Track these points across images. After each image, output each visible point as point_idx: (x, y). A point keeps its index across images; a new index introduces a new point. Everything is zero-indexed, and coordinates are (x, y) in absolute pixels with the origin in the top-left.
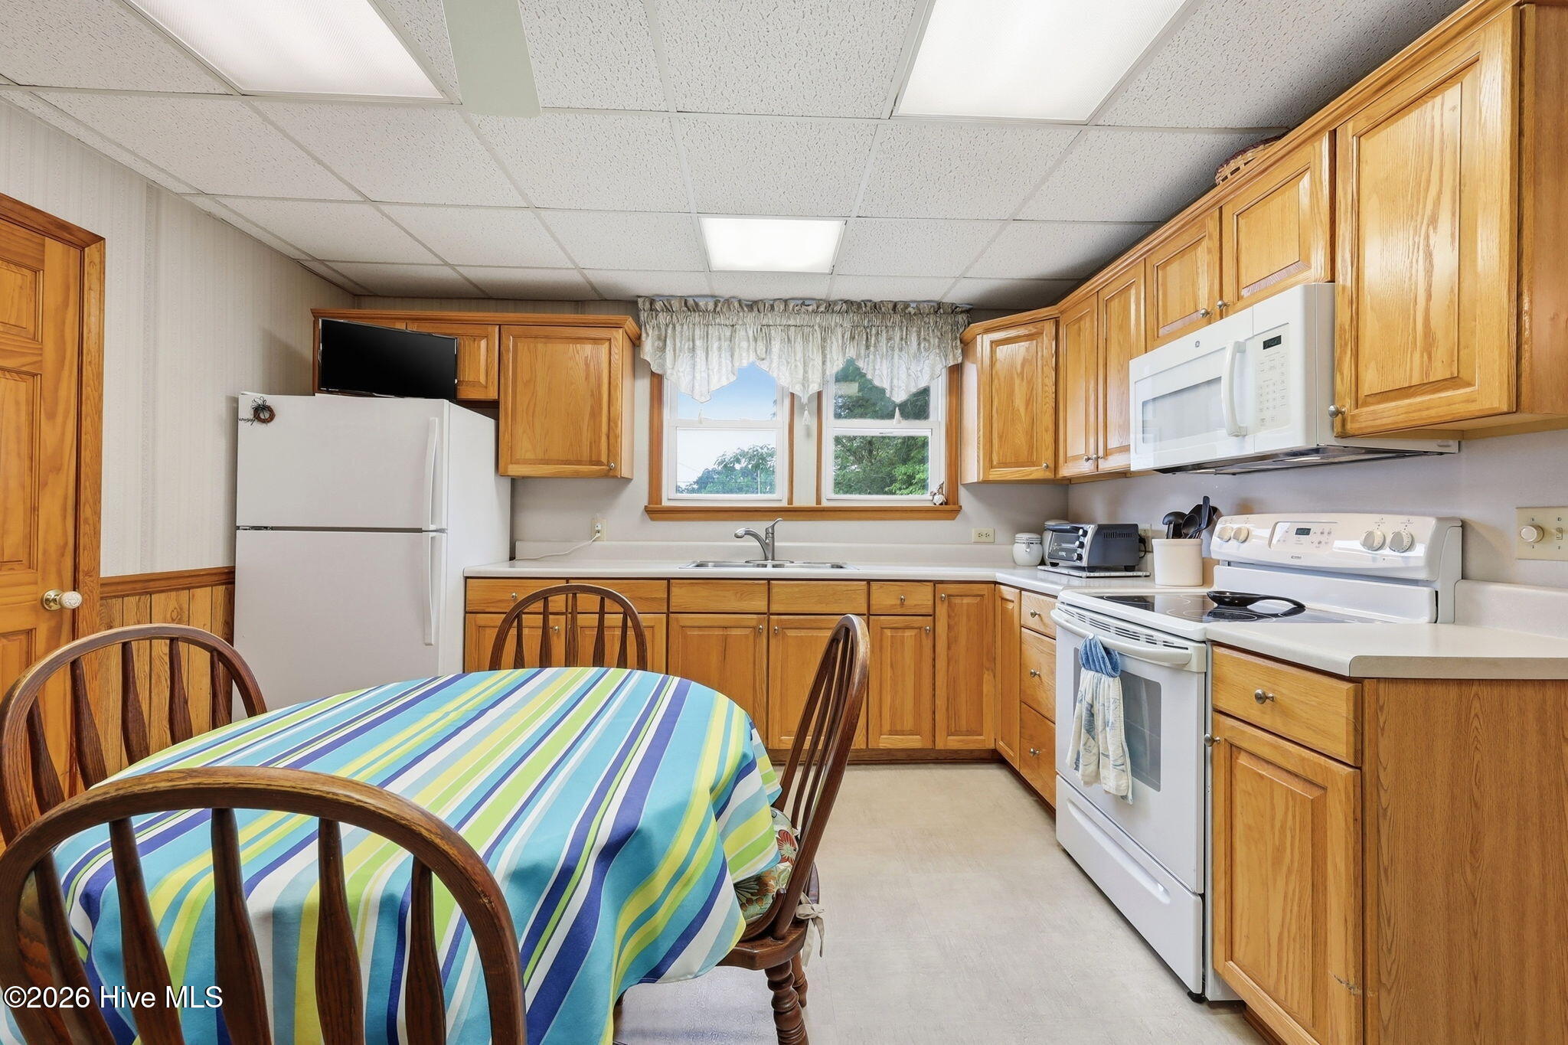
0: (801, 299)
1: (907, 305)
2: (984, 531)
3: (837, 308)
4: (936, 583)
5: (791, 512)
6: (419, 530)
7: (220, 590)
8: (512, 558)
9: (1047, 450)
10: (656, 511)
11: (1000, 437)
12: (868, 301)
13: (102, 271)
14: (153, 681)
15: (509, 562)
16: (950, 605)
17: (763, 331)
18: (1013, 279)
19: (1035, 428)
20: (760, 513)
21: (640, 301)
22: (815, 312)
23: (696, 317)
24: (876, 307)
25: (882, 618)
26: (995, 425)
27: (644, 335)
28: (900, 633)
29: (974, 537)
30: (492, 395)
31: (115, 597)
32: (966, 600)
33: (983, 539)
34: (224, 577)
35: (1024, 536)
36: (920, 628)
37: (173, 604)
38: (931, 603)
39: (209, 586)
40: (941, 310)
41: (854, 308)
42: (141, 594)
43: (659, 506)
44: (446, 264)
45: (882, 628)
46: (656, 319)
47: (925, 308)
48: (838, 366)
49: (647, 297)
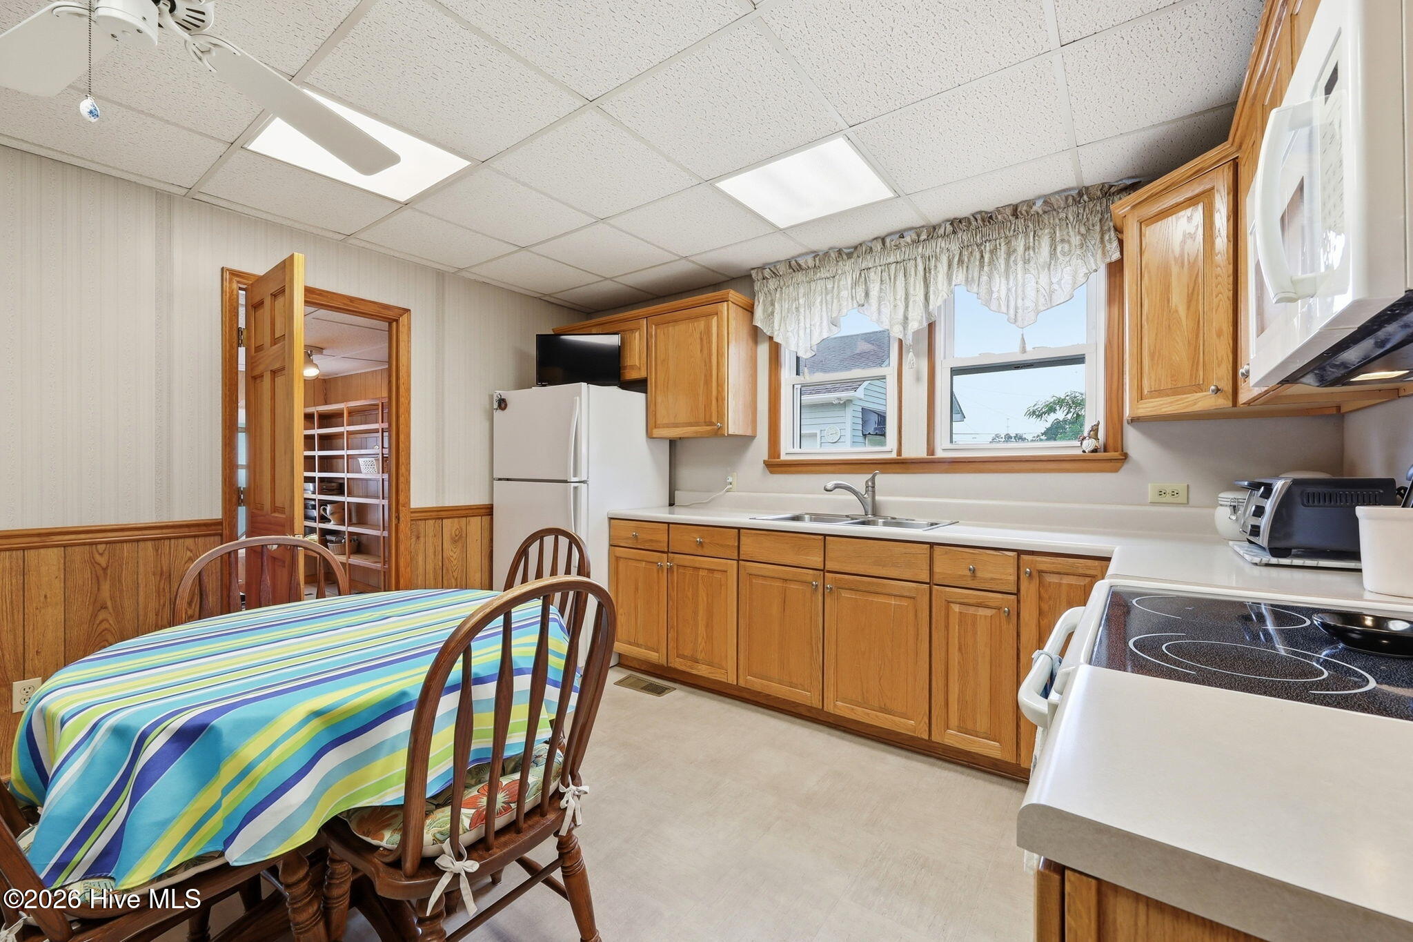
0: (899, 232)
1: (1030, 203)
2: (1169, 486)
3: (941, 231)
4: (1020, 553)
5: (901, 465)
6: (566, 482)
7: (486, 519)
8: (671, 504)
9: (1219, 365)
10: (775, 465)
11: (1152, 356)
12: (977, 213)
13: (409, 328)
14: (444, 571)
15: (668, 508)
16: (1041, 583)
17: (863, 275)
18: (1168, 122)
19: (1201, 335)
20: (865, 466)
21: (754, 273)
22: (916, 242)
23: (800, 276)
24: (988, 218)
25: (948, 589)
26: (1145, 340)
27: (756, 303)
28: (972, 610)
29: (1151, 494)
30: (643, 374)
31: (420, 520)
32: (1066, 580)
33: (1168, 498)
34: (488, 511)
35: (1227, 496)
36: (999, 609)
37: (456, 526)
38: (1013, 578)
39: (479, 515)
40: (1085, 197)
41: (963, 226)
42: (436, 519)
43: (778, 460)
44: (606, 279)
45: (949, 602)
46: (767, 287)
47: (1058, 201)
48: (942, 296)
49: (759, 268)
